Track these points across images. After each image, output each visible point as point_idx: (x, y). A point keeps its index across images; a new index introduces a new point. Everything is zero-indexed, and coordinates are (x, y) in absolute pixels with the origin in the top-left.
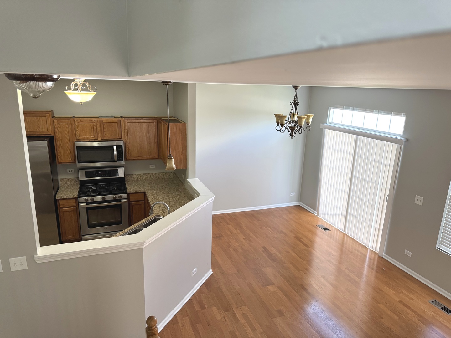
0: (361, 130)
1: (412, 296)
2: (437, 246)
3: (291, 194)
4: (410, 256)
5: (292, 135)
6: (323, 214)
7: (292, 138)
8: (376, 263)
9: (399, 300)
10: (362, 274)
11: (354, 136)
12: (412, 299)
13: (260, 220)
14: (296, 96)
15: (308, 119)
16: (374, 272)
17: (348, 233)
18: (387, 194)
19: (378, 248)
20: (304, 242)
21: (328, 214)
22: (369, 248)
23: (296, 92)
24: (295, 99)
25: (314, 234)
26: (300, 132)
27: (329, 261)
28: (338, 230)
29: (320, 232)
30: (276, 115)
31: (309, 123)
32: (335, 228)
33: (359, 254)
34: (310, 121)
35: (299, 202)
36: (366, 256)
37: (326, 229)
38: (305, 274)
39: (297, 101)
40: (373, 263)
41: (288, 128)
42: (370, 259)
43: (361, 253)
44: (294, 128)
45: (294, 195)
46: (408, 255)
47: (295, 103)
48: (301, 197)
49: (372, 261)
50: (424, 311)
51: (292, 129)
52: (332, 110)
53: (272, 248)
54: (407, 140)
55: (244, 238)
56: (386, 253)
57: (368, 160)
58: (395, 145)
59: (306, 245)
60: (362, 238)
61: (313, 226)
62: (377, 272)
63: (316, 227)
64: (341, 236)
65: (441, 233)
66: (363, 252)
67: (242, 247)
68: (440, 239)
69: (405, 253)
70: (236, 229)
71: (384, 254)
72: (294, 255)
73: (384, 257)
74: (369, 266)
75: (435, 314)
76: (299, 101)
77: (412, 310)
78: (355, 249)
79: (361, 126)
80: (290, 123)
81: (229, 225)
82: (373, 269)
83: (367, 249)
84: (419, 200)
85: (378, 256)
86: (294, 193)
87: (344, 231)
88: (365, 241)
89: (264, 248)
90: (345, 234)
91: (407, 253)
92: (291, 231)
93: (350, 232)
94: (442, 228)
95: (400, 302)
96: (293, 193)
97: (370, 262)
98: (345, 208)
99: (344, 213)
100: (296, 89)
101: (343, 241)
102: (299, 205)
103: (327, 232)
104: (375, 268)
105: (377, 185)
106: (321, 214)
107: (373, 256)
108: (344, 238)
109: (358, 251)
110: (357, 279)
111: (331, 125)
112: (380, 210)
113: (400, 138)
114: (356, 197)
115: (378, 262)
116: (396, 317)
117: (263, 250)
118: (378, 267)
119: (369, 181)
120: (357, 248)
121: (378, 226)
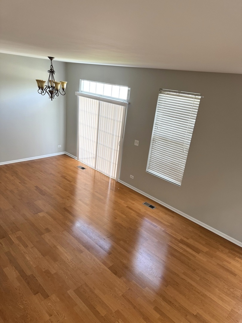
0: (102, 97)
1: (133, 202)
2: (147, 170)
3: (58, 146)
4: (133, 178)
5: (52, 97)
6: (81, 159)
7: (52, 100)
8: (114, 186)
9: (126, 206)
10: (107, 194)
11: (98, 101)
12: (134, 204)
13: (34, 167)
14: (52, 66)
15: (63, 86)
16: (114, 192)
17: (97, 169)
18: (119, 141)
19: (115, 176)
20: (68, 179)
21: (84, 158)
22: (110, 177)
23: (51, 62)
24: (51, 68)
25: (76, 173)
26: (57, 95)
27: (85, 189)
28: (91, 168)
29: (80, 171)
30: (37, 80)
31: (64, 88)
32: (89, 167)
33: (105, 182)
34: (65, 87)
35: (65, 152)
36: (109, 183)
37: (83, 168)
38: (68, 200)
39: (53, 70)
40: (113, 187)
41: (48, 91)
42: (111, 184)
43: (106, 181)
44: (53, 92)
45: (61, 147)
46: (132, 178)
47: (52, 72)
48: (66, 148)
49: (112, 185)
50: (140, 210)
51: (51, 92)
52: (82, 81)
53: (43, 186)
54: (129, 103)
55: (20, 181)
56: (120, 179)
57: (107, 118)
58: (123, 107)
59: (69, 181)
60: (105, 172)
61: (75, 167)
62: (115, 191)
63: (77, 168)
64: (93, 172)
65: (148, 162)
66: (107, 180)
67: (18, 189)
68: (148, 166)
69: (130, 177)
70: (12, 176)
71: (119, 179)
72: (60, 189)
73: (119, 181)
74: (111, 189)
75: (145, 210)
76: (54, 70)
77: (134, 211)
78: (102, 179)
79: (102, 94)
80: (49, 87)
81: (7, 173)
82: (113, 190)
83: (109, 178)
84: (137, 143)
85: (116, 181)
86: (61, 145)
87: (95, 168)
88: (108, 173)
89: (36, 187)
90: (96, 170)
91: (131, 177)
92: (59, 173)
93: (99, 168)
94: (149, 158)
95: (127, 207)
96: (59, 146)
97: (111, 186)
98: (95, 153)
99: (95, 156)
100: (51, 60)
101: (95, 175)
102: (65, 154)
103: (84, 170)
104: (114, 189)
105: (113, 135)
106: (80, 159)
107: (113, 182)
108: (95, 173)
109: (104, 180)
110: (102, 197)
111: (82, 93)
112: (116, 152)
113: (125, 102)
114: (101, 144)
115: (116, 185)
116: (124, 216)
117: (36, 188)
118: (116, 188)
119: (108, 133)
120: (103, 178)
121: (115, 163)
